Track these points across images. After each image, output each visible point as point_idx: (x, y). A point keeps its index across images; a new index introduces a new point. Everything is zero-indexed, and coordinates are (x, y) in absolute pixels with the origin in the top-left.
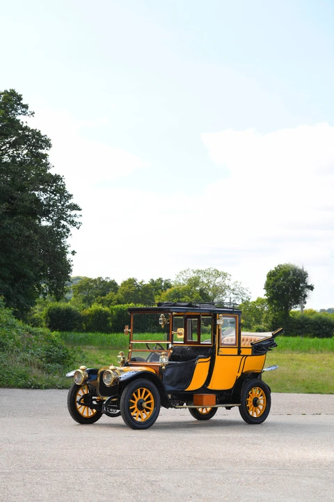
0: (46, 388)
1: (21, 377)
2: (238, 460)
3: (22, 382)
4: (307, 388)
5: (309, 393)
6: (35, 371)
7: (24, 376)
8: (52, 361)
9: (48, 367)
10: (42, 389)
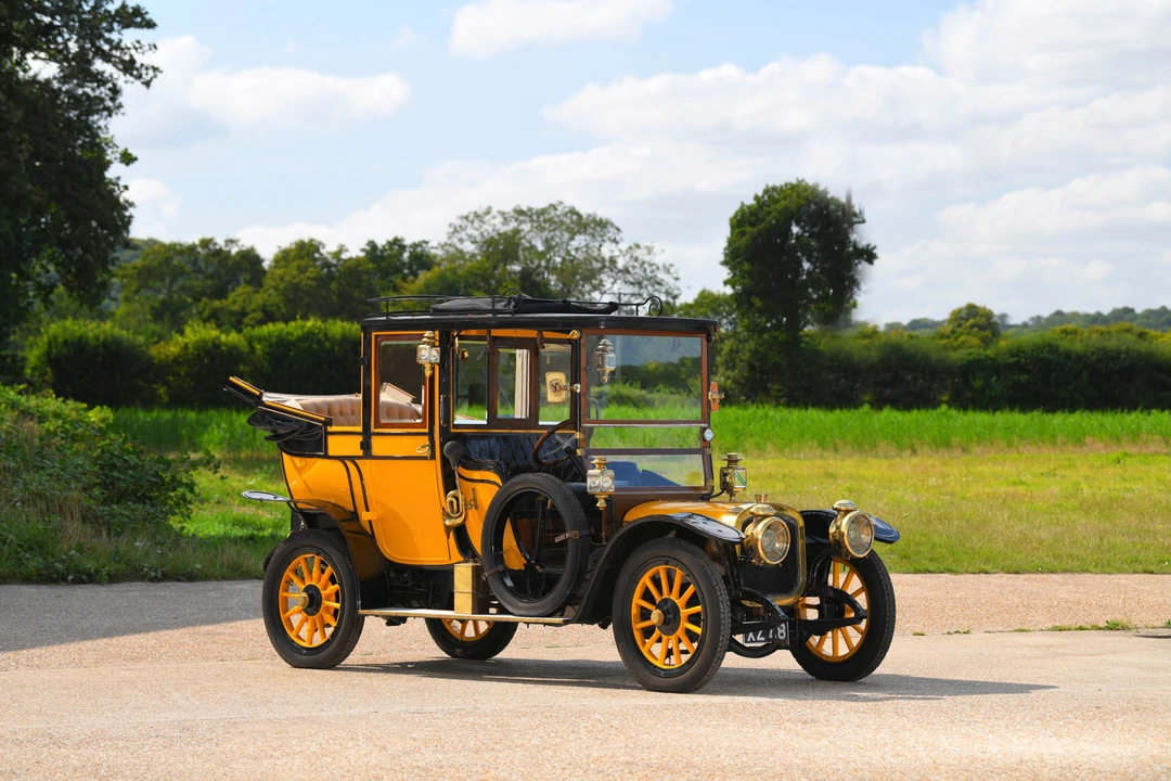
0: (113, 579)
1: (31, 549)
2: (779, 769)
3: (34, 563)
4: (906, 557)
5: (917, 571)
6: (74, 528)
7: (41, 545)
8: (120, 498)
9: (112, 516)
10: (100, 583)
